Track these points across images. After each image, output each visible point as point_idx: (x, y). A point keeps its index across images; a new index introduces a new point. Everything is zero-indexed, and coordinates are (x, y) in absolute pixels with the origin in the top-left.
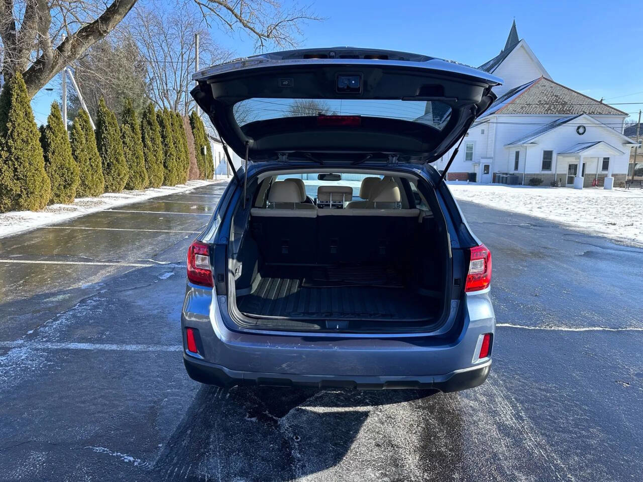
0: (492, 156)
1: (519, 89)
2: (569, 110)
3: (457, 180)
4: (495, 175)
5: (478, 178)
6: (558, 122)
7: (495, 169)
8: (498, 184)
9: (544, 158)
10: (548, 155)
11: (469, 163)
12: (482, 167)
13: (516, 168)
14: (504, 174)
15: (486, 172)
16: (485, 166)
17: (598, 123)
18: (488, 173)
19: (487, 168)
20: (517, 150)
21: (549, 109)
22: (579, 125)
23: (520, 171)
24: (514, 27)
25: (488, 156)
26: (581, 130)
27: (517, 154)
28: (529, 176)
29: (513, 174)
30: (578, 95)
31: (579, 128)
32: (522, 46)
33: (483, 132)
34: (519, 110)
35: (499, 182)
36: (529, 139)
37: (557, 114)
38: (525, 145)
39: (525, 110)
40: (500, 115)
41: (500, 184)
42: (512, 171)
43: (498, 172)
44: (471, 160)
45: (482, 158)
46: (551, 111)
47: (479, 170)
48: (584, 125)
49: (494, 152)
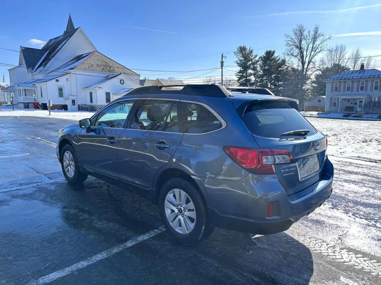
0: (76, 94)
1: (82, 56)
2: (113, 71)
3: (56, 109)
4: (79, 106)
5: (69, 107)
6: (110, 77)
7: (79, 102)
8: (82, 111)
9: (106, 96)
10: (108, 94)
11: (61, 99)
12: (70, 101)
13: (91, 101)
14: (84, 105)
15: (73, 104)
16: (72, 100)
17: (128, 78)
18: (74, 105)
19: (73, 102)
20: (91, 91)
21: (103, 69)
22: (121, 79)
23: (94, 103)
24: (70, 18)
25: (73, 95)
26: (122, 82)
27: (91, 93)
28: (100, 106)
29: (90, 106)
30: (116, 63)
31: (121, 81)
32: (80, 31)
33: (67, 80)
34: (87, 68)
35: (85, 110)
36: (97, 86)
37: (108, 73)
38: (95, 88)
39: (90, 68)
40: (77, 70)
42: (89, 103)
43: (80, 104)
44: (62, 96)
45: (70, 96)
46: (105, 70)
47: (69, 103)
48: (123, 79)
49: (77, 92)
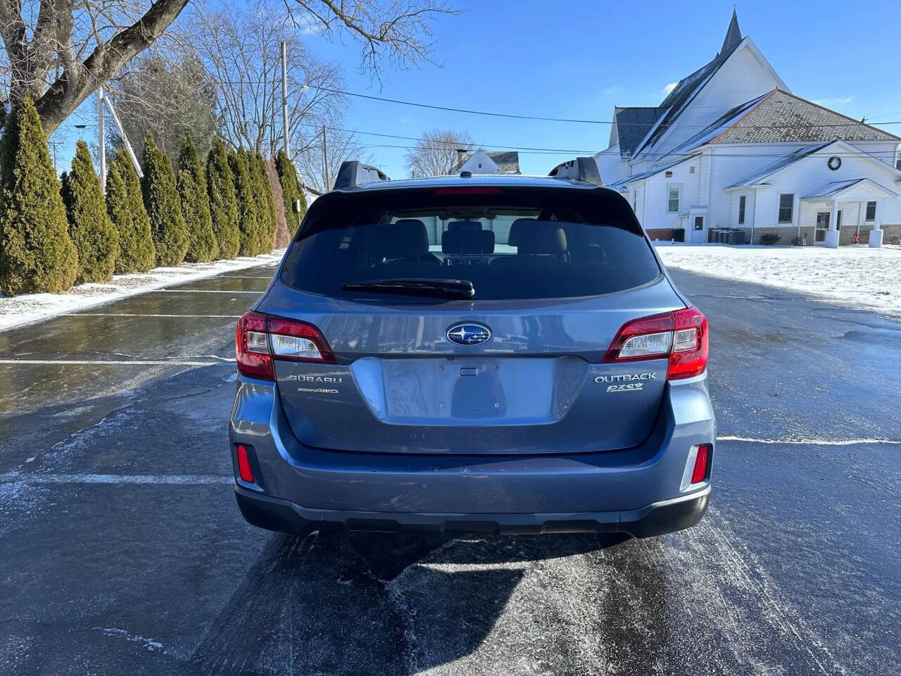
0: (707, 204)
1: (743, 108)
2: (817, 136)
3: (657, 240)
4: (710, 230)
5: (687, 236)
6: (802, 153)
7: (710, 223)
8: (715, 244)
9: (781, 205)
10: (787, 201)
11: (674, 215)
12: (692, 220)
13: (742, 220)
14: (723, 229)
15: (698, 227)
16: (697, 218)
17: (860, 151)
18: (701, 228)
19: (699, 221)
20: (743, 195)
21: (787, 134)
22: (832, 156)
23: (747, 224)
24: (735, 19)
25: (701, 204)
26: (834, 164)
27: (743, 200)
28: (760, 232)
29: (737, 230)
30: (829, 113)
31: (831, 160)
32: (747, 47)
33: (692, 170)
34: (743, 137)
35: (717, 241)
36: (759, 179)
37: (799, 143)
38: (754, 187)
39: (754, 135)
40: (717, 145)
41: (719, 244)
42: (735, 224)
43: (715, 228)
44: (676, 210)
45: (693, 207)
46: (791, 137)
47: (687, 225)
48: (839, 155)
49: (710, 200)
